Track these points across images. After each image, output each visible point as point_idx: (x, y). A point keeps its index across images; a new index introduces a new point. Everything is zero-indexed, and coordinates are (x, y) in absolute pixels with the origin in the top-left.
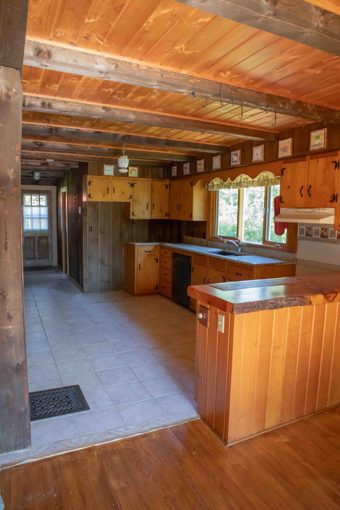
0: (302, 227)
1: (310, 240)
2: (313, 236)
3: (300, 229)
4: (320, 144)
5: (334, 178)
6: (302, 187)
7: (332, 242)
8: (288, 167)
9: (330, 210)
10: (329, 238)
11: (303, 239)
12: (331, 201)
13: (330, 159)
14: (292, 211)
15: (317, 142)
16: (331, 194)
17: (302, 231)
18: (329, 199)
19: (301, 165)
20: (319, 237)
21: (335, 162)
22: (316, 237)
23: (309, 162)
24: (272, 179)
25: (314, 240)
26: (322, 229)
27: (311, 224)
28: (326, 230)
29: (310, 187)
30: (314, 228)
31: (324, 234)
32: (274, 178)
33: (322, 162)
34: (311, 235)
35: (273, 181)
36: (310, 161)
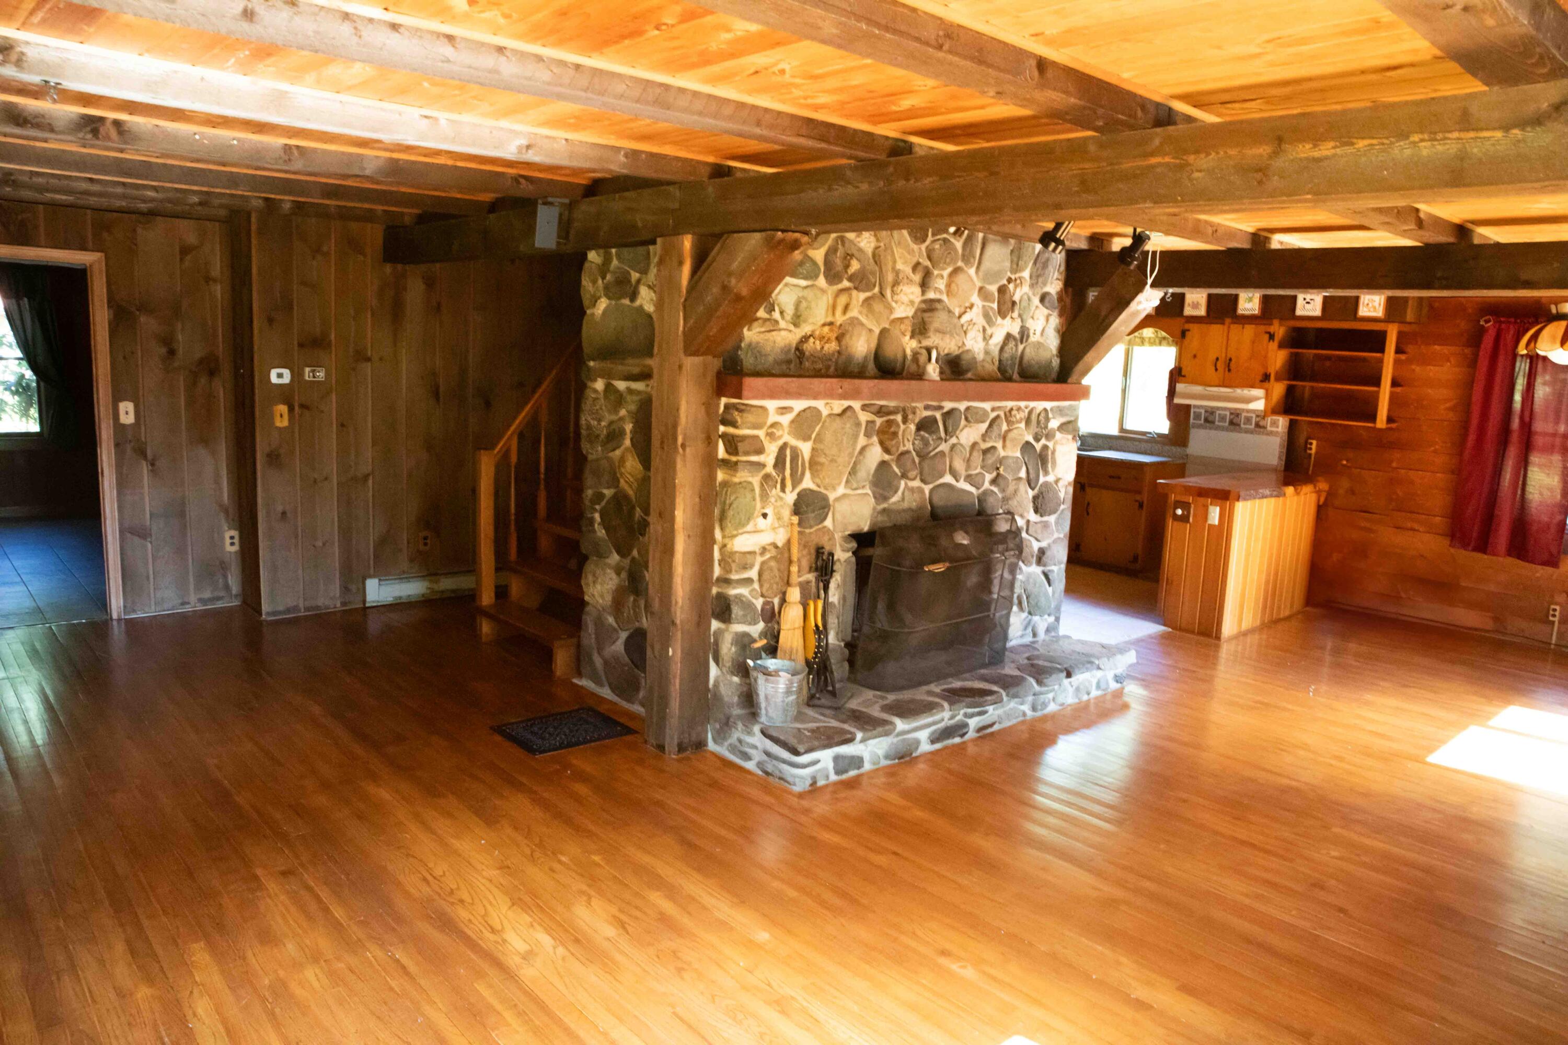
0: (1197, 410)
1: (1210, 429)
2: (1217, 423)
3: (1194, 412)
4: (1252, 309)
5: (1267, 352)
6: (1217, 359)
7: (1247, 431)
8: (1194, 328)
9: (1259, 392)
10: (1242, 426)
11: (1200, 427)
12: (1262, 381)
13: (1262, 328)
14: (1198, 389)
15: (1249, 306)
16: (1262, 371)
17: (1198, 416)
18: (1259, 378)
19: (1216, 331)
20: (1227, 424)
21: (1269, 333)
22: (1221, 424)
23: (1229, 327)
24: (1150, 338)
25: (1218, 428)
26: (1231, 414)
27: (1212, 408)
28: (1238, 415)
29: (1230, 360)
30: (1218, 412)
31: (1235, 421)
32: (1153, 336)
33: (1249, 331)
34: (1213, 422)
35: (1152, 340)
36: (1232, 326)
